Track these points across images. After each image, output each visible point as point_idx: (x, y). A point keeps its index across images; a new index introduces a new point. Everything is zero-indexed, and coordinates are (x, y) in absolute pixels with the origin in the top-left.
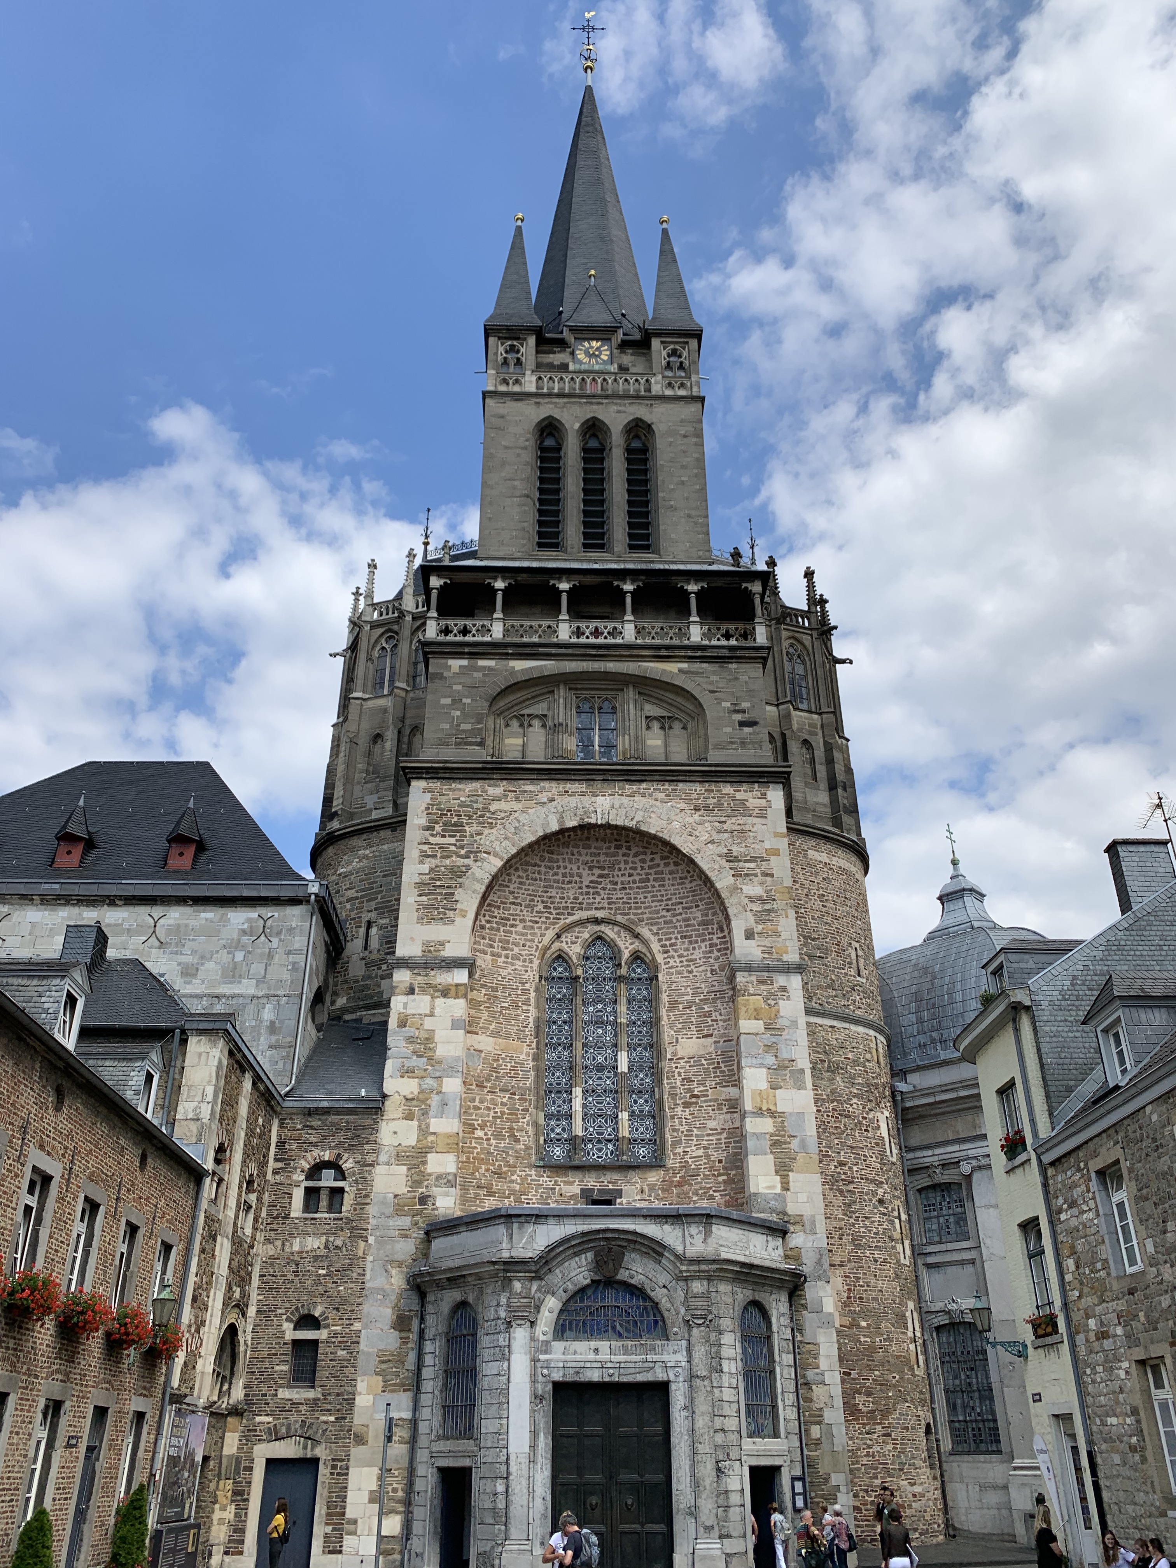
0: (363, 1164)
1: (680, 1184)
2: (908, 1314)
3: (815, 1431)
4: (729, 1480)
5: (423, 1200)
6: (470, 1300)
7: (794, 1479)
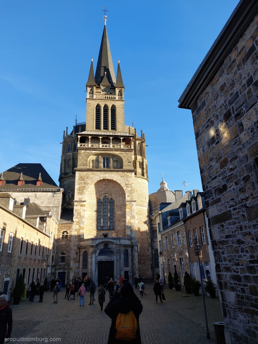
0: (70, 231)
2: (149, 249)
3: (134, 266)
5: (80, 236)
6: (87, 250)
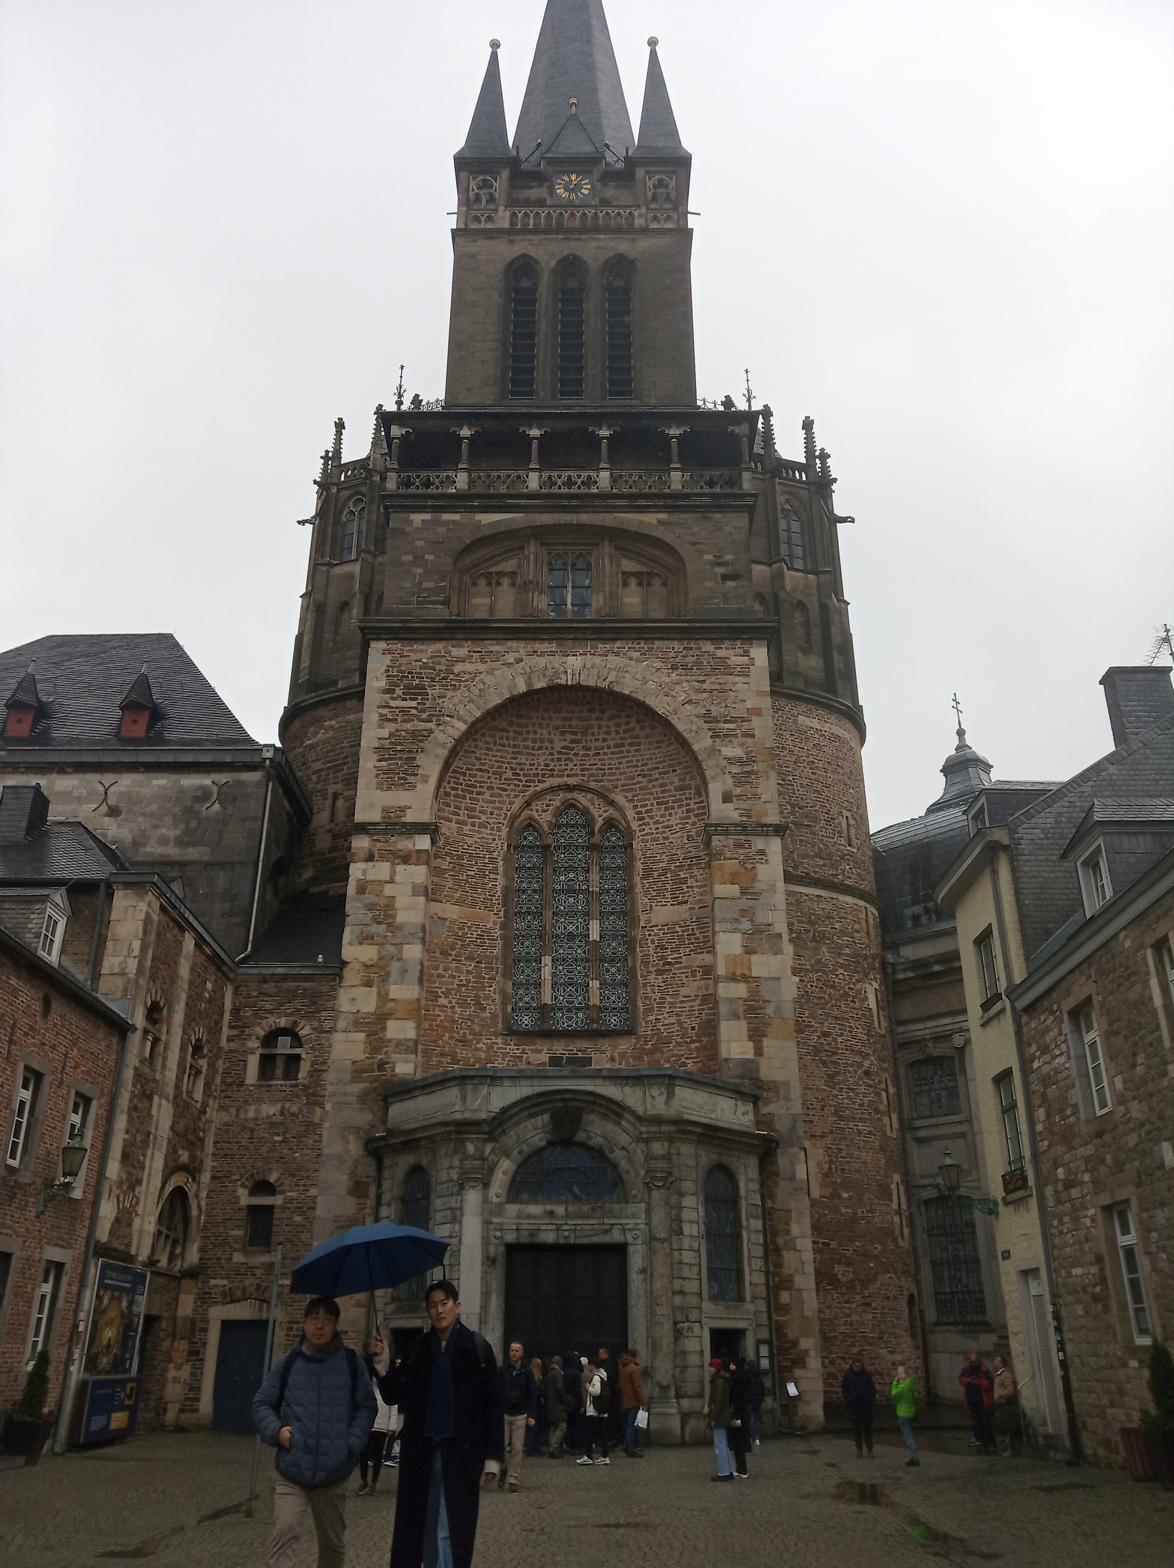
0: (319, 1031)
1: (651, 1052)
2: (893, 1187)
3: (785, 1296)
4: (686, 1341)
5: (381, 1066)
6: (425, 1162)
7: (759, 1342)
